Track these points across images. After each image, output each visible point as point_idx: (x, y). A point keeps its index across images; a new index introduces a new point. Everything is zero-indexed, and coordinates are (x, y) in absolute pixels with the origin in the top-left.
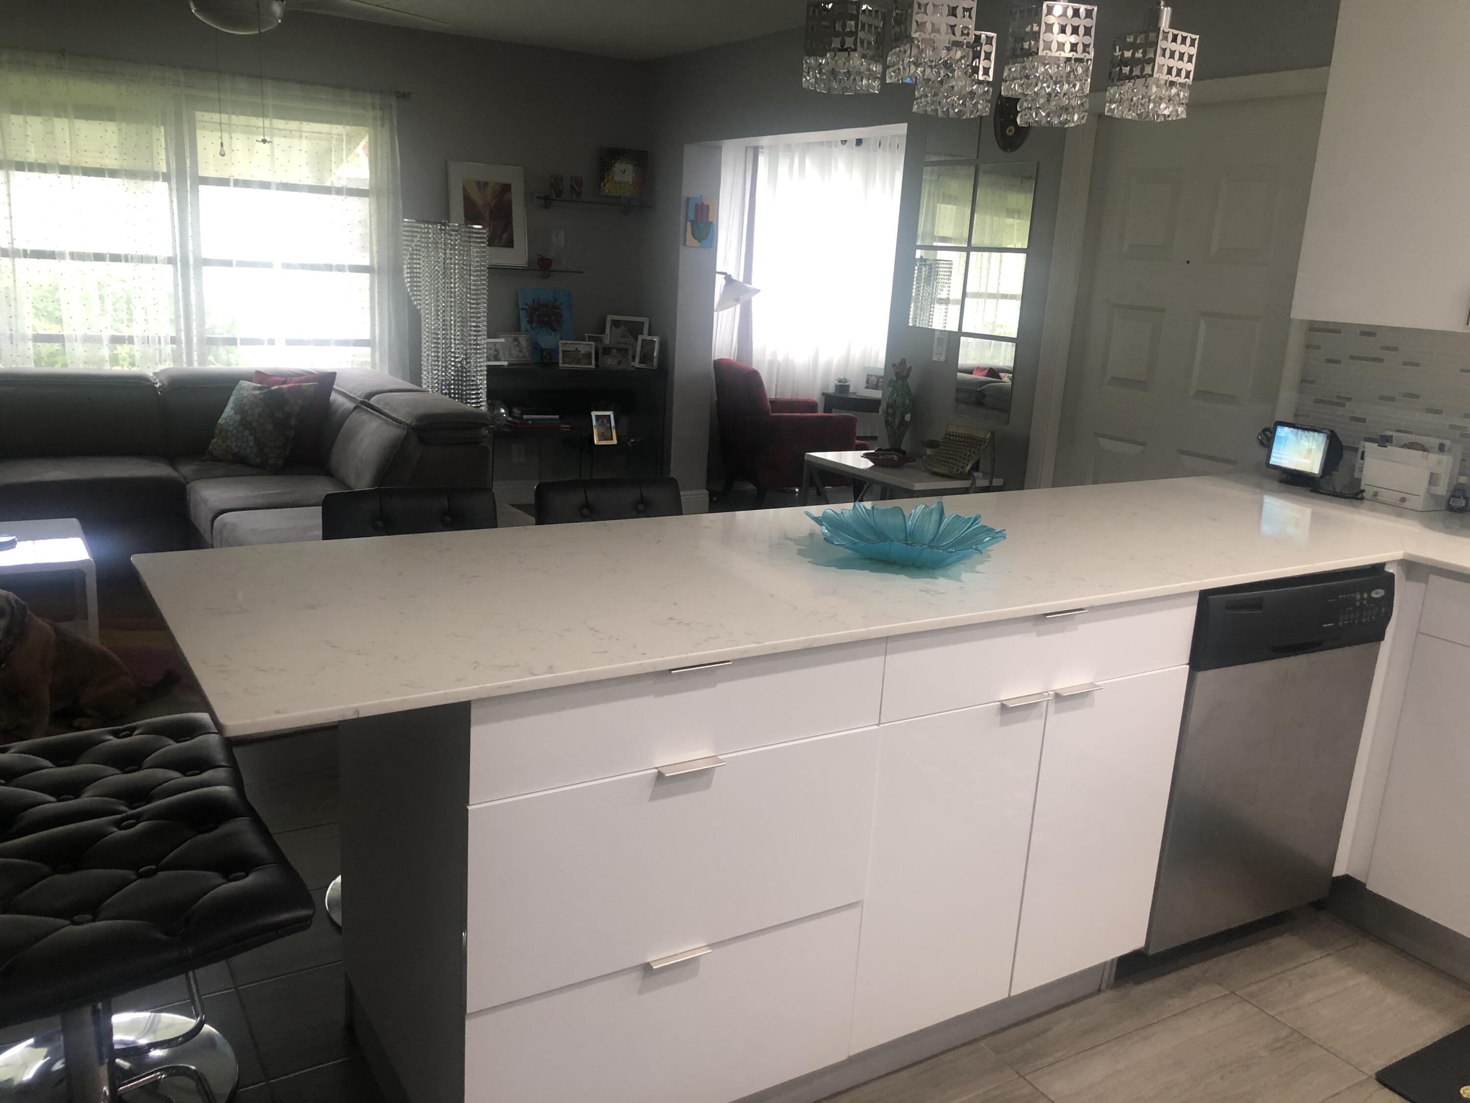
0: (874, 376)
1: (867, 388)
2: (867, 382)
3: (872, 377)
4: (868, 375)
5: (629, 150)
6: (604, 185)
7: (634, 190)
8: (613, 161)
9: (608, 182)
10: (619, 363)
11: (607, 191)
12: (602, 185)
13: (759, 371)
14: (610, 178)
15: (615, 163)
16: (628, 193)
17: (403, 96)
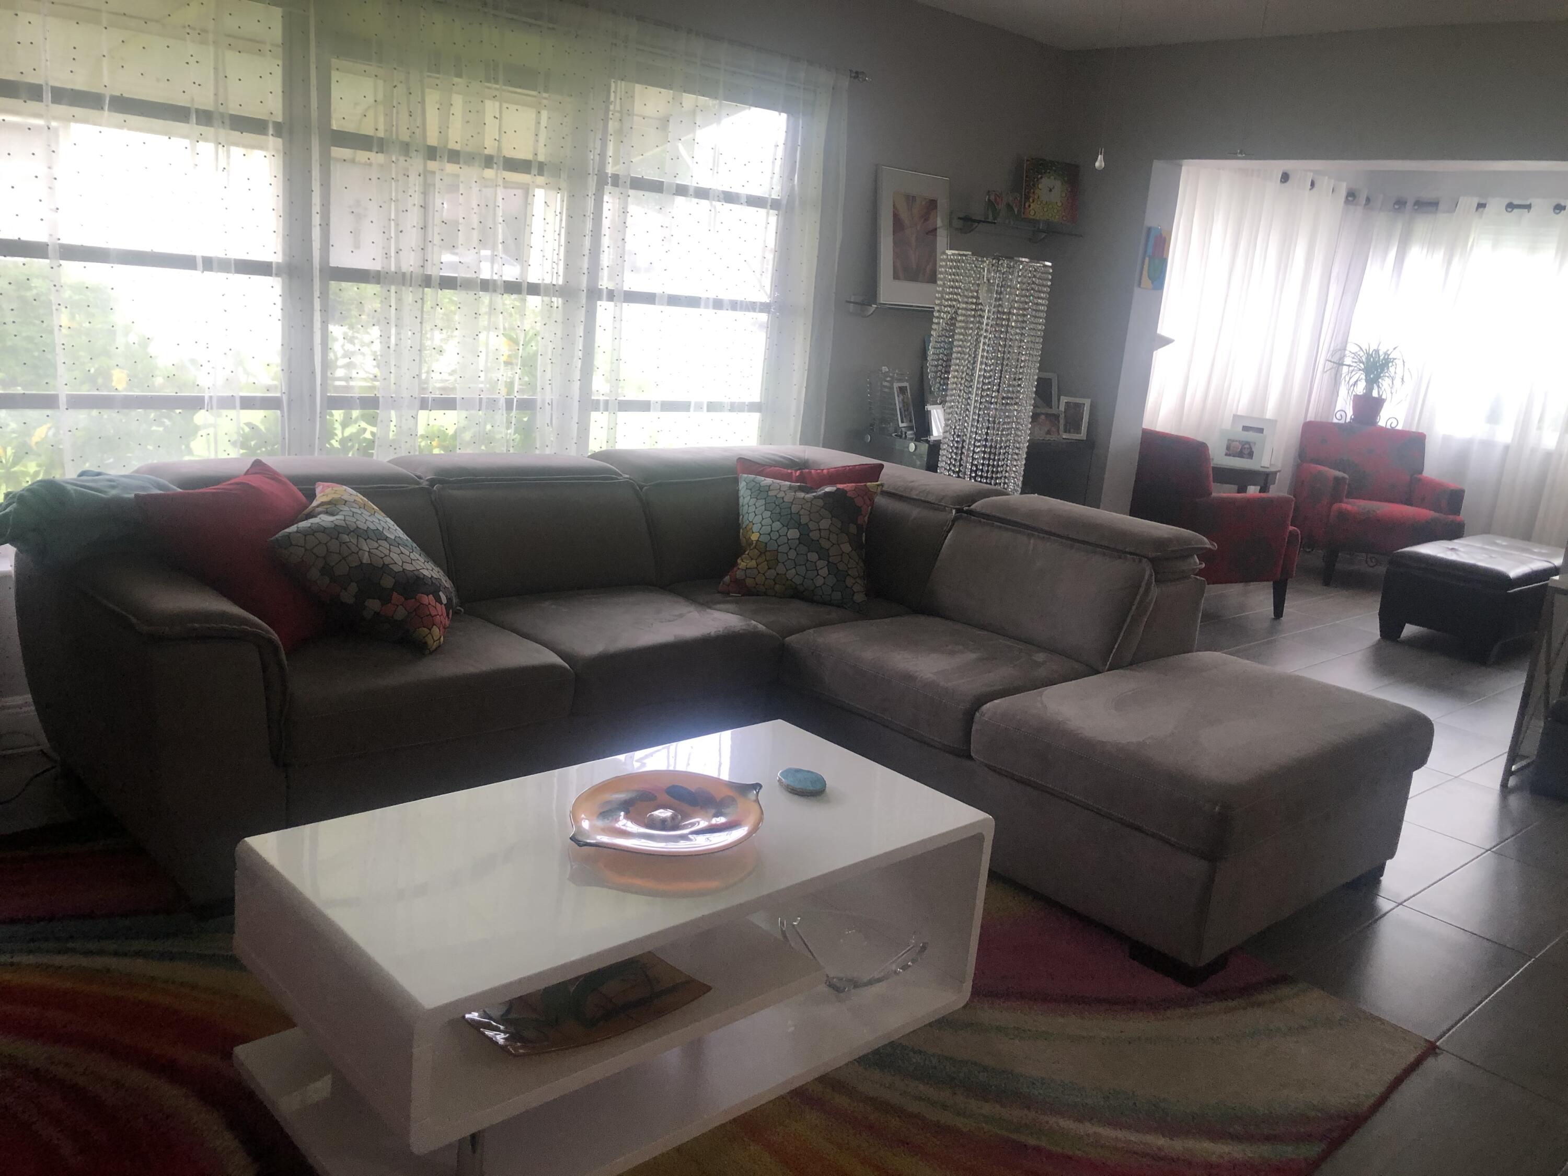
0: (1236, 441)
1: (1226, 455)
2: (1228, 448)
3: (1234, 443)
4: (1229, 440)
5: (1058, 163)
6: (1029, 206)
7: (1063, 214)
8: (1040, 176)
9: (1033, 201)
10: (1049, 432)
11: (1032, 213)
12: (1027, 205)
13: (1207, 443)
14: (1036, 197)
15: (1041, 178)
16: (1057, 217)
17: (856, 75)
